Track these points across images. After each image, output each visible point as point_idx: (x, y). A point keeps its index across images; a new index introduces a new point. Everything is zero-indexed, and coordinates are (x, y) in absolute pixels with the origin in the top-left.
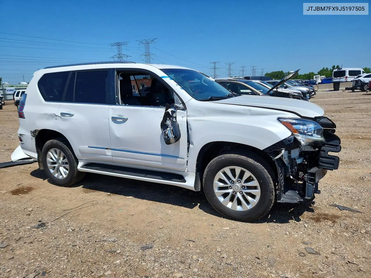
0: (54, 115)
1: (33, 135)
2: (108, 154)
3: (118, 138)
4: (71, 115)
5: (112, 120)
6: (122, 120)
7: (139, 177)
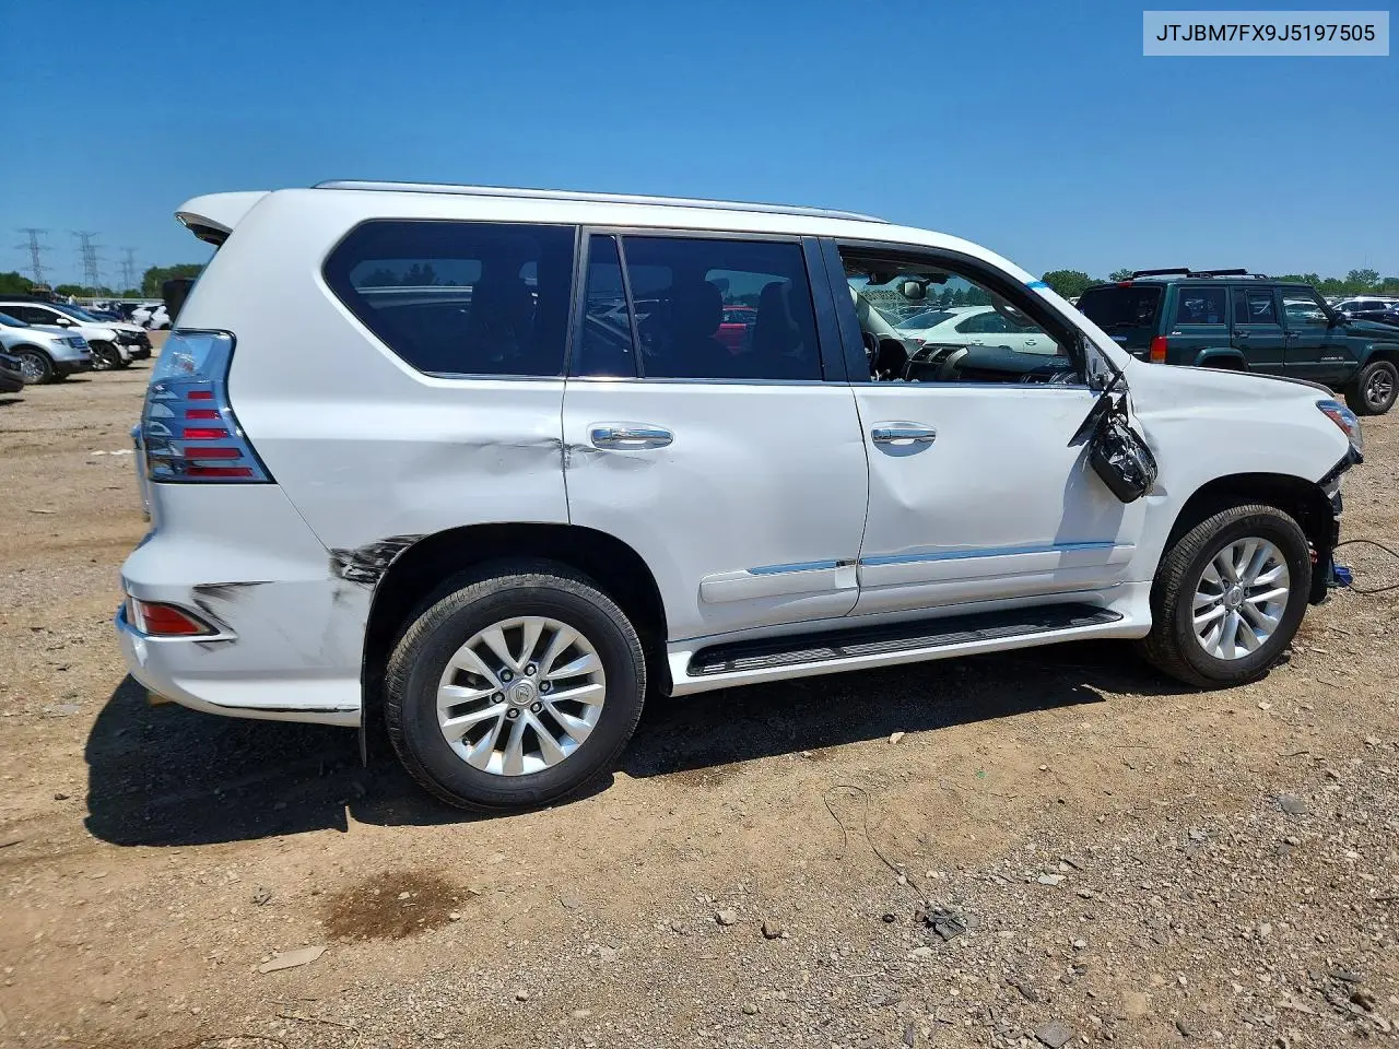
0: (550, 444)
1: (358, 572)
2: (839, 585)
3: (906, 512)
4: (661, 439)
5: (876, 444)
6: (911, 441)
7: (999, 641)
